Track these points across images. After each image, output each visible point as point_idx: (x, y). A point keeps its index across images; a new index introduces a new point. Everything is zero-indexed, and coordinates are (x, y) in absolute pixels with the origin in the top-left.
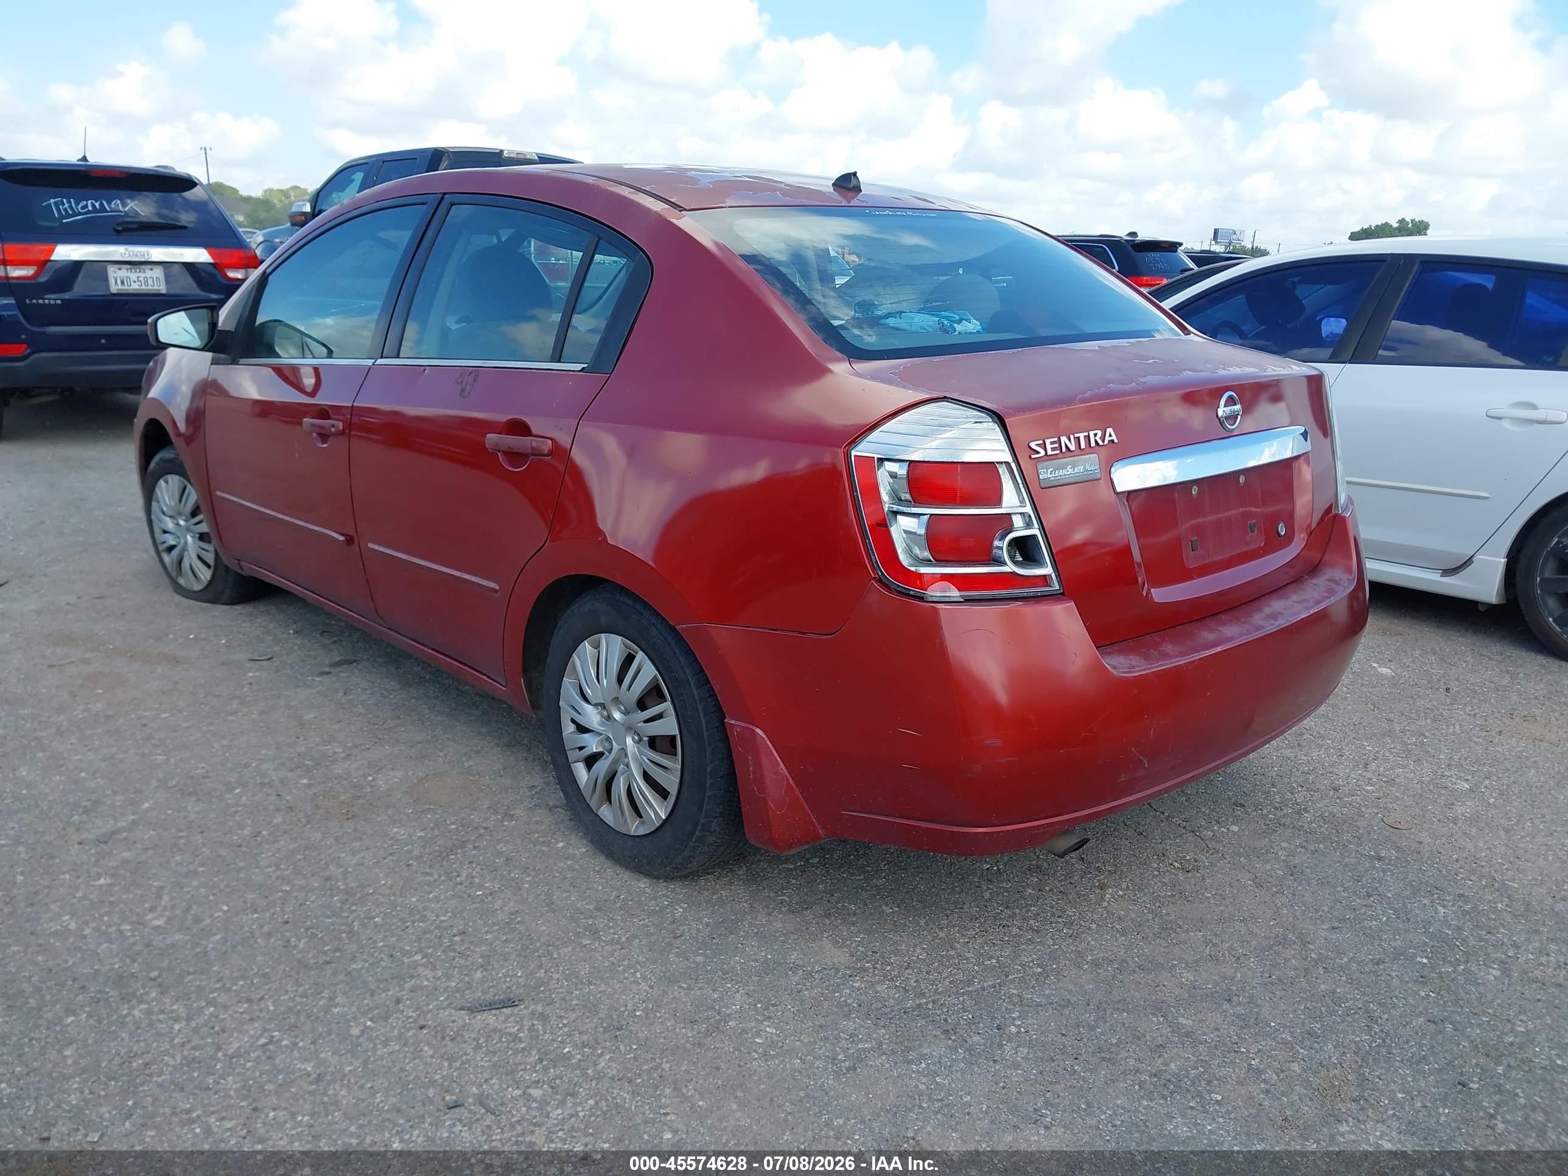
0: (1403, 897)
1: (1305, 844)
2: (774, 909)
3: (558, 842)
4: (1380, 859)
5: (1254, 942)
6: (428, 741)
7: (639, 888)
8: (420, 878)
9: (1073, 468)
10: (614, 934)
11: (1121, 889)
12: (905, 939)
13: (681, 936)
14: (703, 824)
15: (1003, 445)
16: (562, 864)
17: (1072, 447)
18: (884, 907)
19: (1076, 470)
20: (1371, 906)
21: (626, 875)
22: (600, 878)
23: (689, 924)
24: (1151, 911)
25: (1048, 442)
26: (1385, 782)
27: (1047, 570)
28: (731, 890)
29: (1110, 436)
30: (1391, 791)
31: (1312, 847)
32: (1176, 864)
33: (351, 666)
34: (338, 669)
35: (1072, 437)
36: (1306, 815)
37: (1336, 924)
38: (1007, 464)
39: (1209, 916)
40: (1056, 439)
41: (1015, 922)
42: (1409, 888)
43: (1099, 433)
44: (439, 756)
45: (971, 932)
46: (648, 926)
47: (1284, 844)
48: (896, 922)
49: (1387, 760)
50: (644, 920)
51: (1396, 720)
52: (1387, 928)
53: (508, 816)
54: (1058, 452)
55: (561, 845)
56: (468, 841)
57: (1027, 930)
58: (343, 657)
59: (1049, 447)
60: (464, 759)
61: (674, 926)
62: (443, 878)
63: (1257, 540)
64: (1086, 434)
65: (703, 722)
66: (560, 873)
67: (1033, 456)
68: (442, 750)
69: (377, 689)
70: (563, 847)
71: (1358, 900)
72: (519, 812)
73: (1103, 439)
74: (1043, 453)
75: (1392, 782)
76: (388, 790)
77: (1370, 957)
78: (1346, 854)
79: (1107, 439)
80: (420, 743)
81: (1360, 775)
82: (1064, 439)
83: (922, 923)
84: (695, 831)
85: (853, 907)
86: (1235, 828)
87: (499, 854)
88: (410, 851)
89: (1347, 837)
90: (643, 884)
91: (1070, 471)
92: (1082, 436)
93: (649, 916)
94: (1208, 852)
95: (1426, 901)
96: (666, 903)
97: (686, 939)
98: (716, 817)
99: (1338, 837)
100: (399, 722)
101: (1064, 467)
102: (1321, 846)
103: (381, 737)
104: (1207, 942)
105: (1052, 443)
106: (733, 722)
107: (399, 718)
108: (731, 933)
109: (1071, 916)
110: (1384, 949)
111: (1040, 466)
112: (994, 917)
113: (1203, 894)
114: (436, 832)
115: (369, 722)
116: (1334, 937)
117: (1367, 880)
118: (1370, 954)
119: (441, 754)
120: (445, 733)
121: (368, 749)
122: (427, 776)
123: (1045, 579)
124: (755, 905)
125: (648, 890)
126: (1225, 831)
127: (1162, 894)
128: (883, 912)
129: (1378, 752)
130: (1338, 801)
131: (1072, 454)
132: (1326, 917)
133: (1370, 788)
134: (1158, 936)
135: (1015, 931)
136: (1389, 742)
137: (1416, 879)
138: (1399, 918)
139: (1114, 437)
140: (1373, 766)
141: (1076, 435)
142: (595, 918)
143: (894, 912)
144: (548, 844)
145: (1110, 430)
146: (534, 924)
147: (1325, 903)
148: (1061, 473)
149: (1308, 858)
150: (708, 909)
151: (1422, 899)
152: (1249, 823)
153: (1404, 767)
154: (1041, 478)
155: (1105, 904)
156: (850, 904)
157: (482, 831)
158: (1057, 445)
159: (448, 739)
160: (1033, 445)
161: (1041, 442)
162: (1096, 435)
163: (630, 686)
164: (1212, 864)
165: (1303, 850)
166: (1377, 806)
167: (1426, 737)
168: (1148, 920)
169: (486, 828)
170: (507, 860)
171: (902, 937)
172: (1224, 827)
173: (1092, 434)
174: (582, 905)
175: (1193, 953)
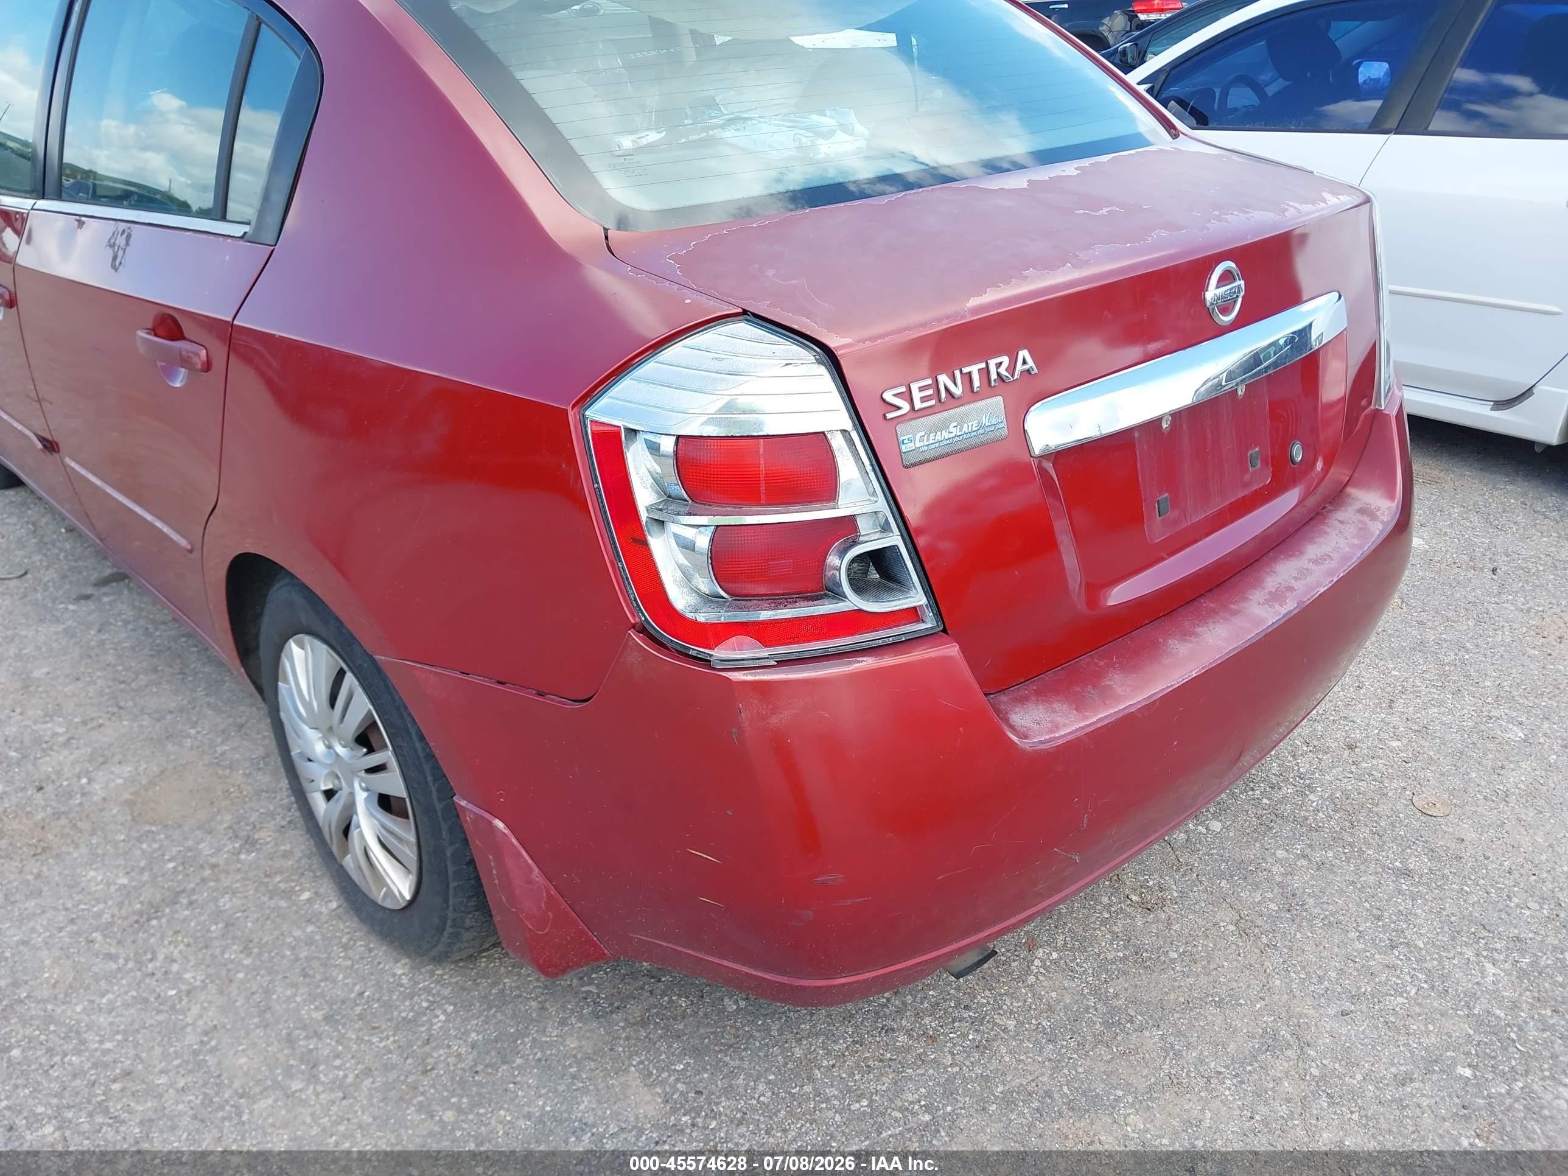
0: (1439, 947)
1: (1308, 851)
2: (572, 1011)
3: (302, 891)
4: (1408, 874)
5: (1232, 1046)
6: (181, 710)
7: (394, 975)
8: (100, 966)
9: (960, 424)
10: (338, 1068)
11: (1056, 949)
12: (746, 1064)
13: (433, 1069)
14: (454, 920)
15: (835, 400)
16: (297, 933)
17: (957, 391)
18: (726, 1000)
19: (965, 429)
20: (1394, 967)
21: (381, 950)
22: (344, 958)
23: (449, 1047)
24: (1095, 991)
25: (915, 387)
26: (1416, 731)
27: (917, 598)
28: (519, 975)
29: (1024, 362)
30: (1422, 747)
31: (1317, 857)
32: (1134, 898)
33: (121, 584)
34: (105, 589)
35: (957, 373)
36: (1311, 797)
37: (1348, 1006)
38: (844, 431)
39: (1172, 997)
40: (929, 381)
41: (904, 1022)
42: (1446, 929)
43: (1005, 360)
44: (188, 736)
45: (840, 1046)
46: (390, 1052)
47: (1281, 853)
48: (738, 1029)
49: (1417, 693)
50: (387, 1038)
51: (1430, 624)
52: (1417, 1010)
53: (250, 843)
54: (932, 402)
55: (306, 895)
56: (183, 891)
57: (919, 1036)
58: (115, 570)
59: (917, 396)
60: (219, 740)
61: (427, 1048)
62: (130, 965)
63: (1259, 475)
64: (983, 365)
65: (433, 789)
66: (293, 948)
67: (889, 416)
68: (194, 725)
69: (142, 622)
70: (308, 900)
71: (1377, 956)
72: (265, 835)
73: (1012, 368)
74: (906, 407)
75: (1423, 731)
76: (104, 799)
77: (1393, 1070)
78: (1363, 868)
79: (1019, 367)
80: (171, 712)
81: (1383, 720)
82: (943, 379)
83: (775, 1028)
84: (444, 924)
85: (683, 1002)
86: (1216, 826)
87: (219, 913)
88: (99, 915)
89: (1364, 833)
90: (400, 969)
91: (955, 432)
92: (974, 369)
93: (397, 1029)
94: (1178, 870)
95: (1469, 953)
96: (425, 1004)
97: (437, 1075)
98: (470, 913)
99: (1352, 835)
100: (153, 677)
101: (943, 426)
102: (1330, 854)
103: (122, 704)
104: (1167, 1049)
105: (921, 389)
106: (463, 803)
107: (155, 670)
108: (504, 1062)
109: (983, 1005)
110: (1412, 1053)
111: (899, 428)
112: (877, 1013)
113: (1166, 953)
114: (146, 877)
115: (114, 679)
116: (1344, 1031)
117: (1390, 918)
118: (1393, 1064)
119: (193, 732)
120: (207, 695)
121: (100, 726)
122: (162, 772)
123: (913, 614)
124: (547, 1005)
125: (405, 980)
126: (1204, 831)
127: (1110, 956)
128: (724, 1008)
129: (1406, 680)
130: (1353, 768)
131: (957, 403)
132: (1334, 991)
133: (1395, 744)
134: (1098, 1041)
135: (902, 1039)
136: (1421, 661)
137: (1455, 910)
138: (1432, 988)
139: (1031, 362)
140: (1399, 706)
141: (966, 370)
142: (318, 1035)
143: (739, 1010)
144: (288, 894)
145: (1024, 354)
146: (231, 1053)
147: (1333, 963)
148: (939, 437)
149: (1312, 878)
150: (481, 1013)
151: (1465, 949)
152: (1236, 816)
153: (1440, 704)
154: (904, 448)
155: (1031, 979)
156: (680, 996)
157: (207, 872)
158: (930, 392)
159: (209, 704)
160: (888, 396)
161: (903, 389)
162: (999, 365)
163: (343, 716)
164: (1183, 894)
165: (1305, 863)
166: (1404, 775)
167: (1467, 651)
168: (1087, 1008)
169: (214, 866)
170: (227, 925)
171: (742, 1059)
172: (1202, 824)
173: (992, 363)
174: (308, 1012)
175: (1145, 1072)
